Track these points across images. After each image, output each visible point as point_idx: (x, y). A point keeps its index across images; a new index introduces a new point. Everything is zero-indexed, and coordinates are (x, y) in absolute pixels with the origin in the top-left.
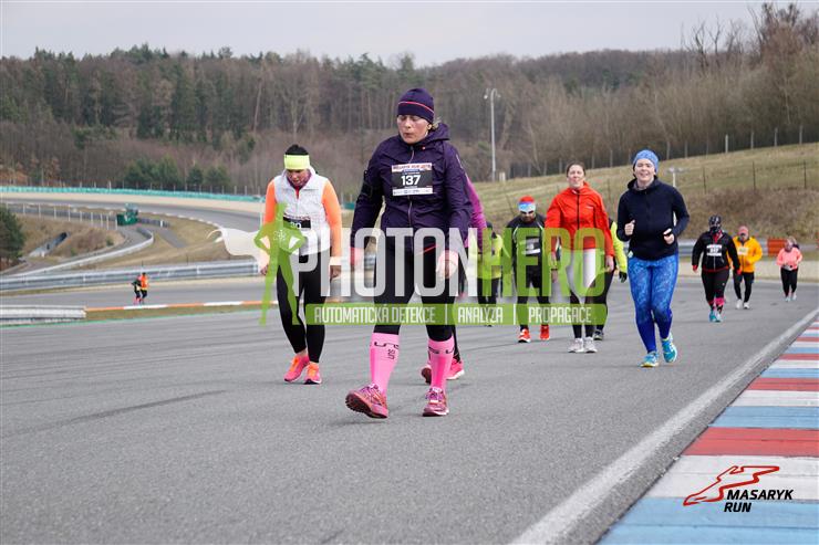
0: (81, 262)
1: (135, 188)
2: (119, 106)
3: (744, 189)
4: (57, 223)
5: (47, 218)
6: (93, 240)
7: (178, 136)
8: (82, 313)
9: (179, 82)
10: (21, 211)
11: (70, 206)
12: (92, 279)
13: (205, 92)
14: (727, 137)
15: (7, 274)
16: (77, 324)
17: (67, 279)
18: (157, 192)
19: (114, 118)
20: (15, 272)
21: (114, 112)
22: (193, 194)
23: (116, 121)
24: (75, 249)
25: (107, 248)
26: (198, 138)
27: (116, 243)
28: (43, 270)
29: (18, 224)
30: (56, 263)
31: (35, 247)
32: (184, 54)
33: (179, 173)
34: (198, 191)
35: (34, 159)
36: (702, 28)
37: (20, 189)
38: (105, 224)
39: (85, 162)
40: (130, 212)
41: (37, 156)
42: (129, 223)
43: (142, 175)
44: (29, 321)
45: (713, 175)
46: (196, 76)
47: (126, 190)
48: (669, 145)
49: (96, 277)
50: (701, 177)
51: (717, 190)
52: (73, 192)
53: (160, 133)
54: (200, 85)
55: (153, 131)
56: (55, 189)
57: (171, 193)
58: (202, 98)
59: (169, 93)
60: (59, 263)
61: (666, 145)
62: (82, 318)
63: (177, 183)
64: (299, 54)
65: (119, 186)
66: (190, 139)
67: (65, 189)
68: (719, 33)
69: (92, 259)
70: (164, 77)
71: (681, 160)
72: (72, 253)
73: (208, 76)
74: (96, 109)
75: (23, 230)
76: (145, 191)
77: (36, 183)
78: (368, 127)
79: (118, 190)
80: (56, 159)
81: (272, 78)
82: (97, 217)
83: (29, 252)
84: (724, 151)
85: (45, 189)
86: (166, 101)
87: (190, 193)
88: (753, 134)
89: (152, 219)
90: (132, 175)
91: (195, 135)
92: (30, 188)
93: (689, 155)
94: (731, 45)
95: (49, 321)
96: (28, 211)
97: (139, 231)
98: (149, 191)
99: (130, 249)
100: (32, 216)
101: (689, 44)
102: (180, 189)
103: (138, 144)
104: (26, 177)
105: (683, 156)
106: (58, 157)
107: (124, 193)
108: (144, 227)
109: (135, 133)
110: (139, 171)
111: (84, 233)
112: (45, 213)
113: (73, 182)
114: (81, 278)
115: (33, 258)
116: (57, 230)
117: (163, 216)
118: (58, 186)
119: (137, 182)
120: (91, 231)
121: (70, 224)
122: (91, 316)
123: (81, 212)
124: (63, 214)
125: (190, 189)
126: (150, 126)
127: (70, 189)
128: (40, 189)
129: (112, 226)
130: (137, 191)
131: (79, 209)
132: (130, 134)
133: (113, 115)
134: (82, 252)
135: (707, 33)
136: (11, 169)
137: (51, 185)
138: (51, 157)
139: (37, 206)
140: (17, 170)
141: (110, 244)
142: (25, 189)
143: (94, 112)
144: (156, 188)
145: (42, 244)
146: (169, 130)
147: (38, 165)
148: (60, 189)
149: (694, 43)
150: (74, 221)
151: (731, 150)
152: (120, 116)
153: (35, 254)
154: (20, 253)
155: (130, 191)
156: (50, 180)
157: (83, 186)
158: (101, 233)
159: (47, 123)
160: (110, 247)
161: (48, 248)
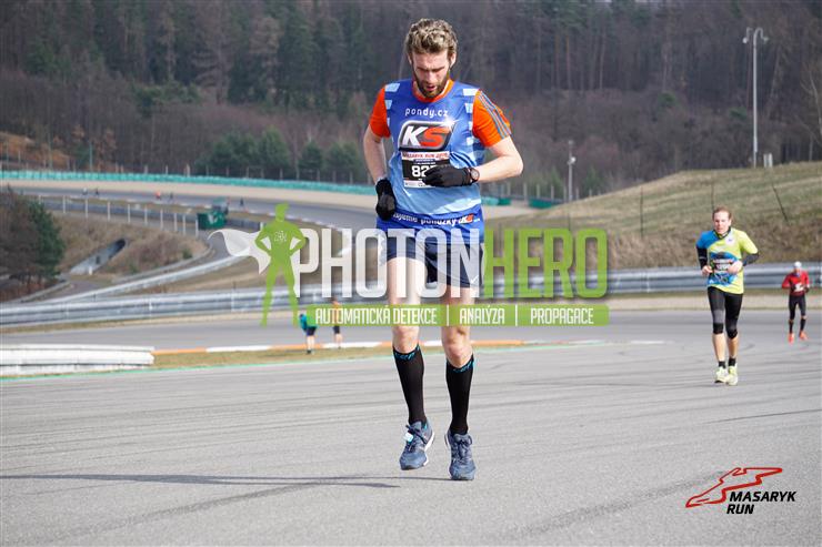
0: (145, 283)
1: (223, 175)
2: (201, 54)
4: (110, 225)
5: (96, 217)
6: (163, 250)
7: (287, 100)
8: (148, 358)
9: (290, 19)
10: (59, 208)
11: (130, 200)
12: (162, 308)
13: (328, 35)
15: (39, 299)
16: (141, 374)
17: (125, 307)
18: (255, 181)
19: (195, 72)
20: (50, 296)
21: (195, 62)
22: (308, 183)
23: (199, 77)
24: (137, 264)
25: (183, 262)
26: (317, 102)
27: (196, 256)
28: (92, 293)
29: (55, 226)
30: (110, 283)
31: (79, 260)
33: (288, 154)
34: (314, 178)
35: (80, 132)
37: (59, 174)
38: (180, 228)
39: (153, 136)
40: (216, 209)
41: (84, 127)
42: (215, 225)
43: (234, 156)
44: (71, 369)
46: (316, 12)
47: (212, 178)
49: (168, 304)
52: (134, 181)
53: (261, 94)
54: (320, 24)
55: (251, 92)
56: (108, 175)
57: (275, 181)
58: (323, 44)
59: (274, 36)
60: (114, 284)
62: (147, 365)
63: (285, 168)
65: (200, 171)
67: (123, 176)
69: (161, 278)
70: (268, 12)
72: (131, 270)
73: (332, 11)
74: (168, 59)
75: (62, 236)
76: (238, 179)
77: (80, 165)
78: (566, 88)
79: (200, 177)
80: (109, 132)
82: (169, 218)
83: (70, 267)
85: (95, 175)
86: (271, 47)
87: (303, 182)
89: (248, 220)
90: (220, 155)
91: (311, 99)
92: (73, 174)
95: (100, 369)
96: (70, 208)
100: (74, 215)
102: (290, 177)
103: (228, 110)
104: (67, 157)
106: (114, 128)
107: (208, 182)
109: (225, 94)
110: (231, 150)
111: (150, 240)
112: (93, 211)
113: (135, 167)
114: (146, 305)
115: (76, 276)
116: (111, 236)
117: (265, 216)
118: (113, 171)
119: (226, 166)
120: (161, 237)
121: (129, 227)
122: (161, 362)
124: (120, 212)
125: (304, 177)
126: (247, 85)
127: (131, 175)
128: (87, 175)
129: (191, 230)
130: (228, 180)
131: (143, 205)
132: (218, 97)
133: (194, 67)
136: (46, 146)
137: (104, 170)
138: (103, 128)
139: (83, 201)
140: (54, 147)
141: (187, 256)
142: (66, 175)
143: (166, 63)
144: (255, 174)
145: (89, 256)
146: (274, 91)
147: (85, 140)
148: (116, 176)
150: (136, 222)
152: (204, 70)
153: (79, 269)
154: (57, 268)
155: (217, 178)
156: (101, 163)
157: (150, 172)
158: (174, 239)
159: (97, 78)
160: (188, 261)
161: (98, 261)
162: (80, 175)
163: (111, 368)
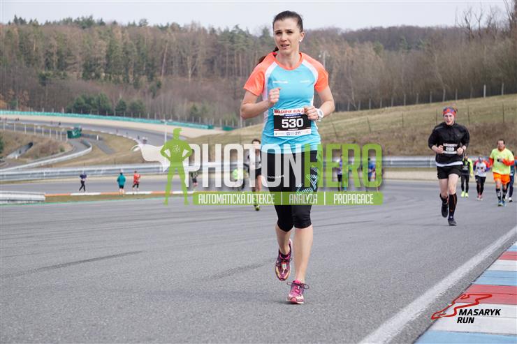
0: (42, 163)
1: (79, 113)
2: (70, 57)
3: (496, 122)
4: (26, 136)
5: (19, 132)
6: (51, 148)
7: (110, 78)
8: (43, 198)
9: (111, 41)
10: (2, 127)
11: (36, 124)
12: (49, 175)
13: (129, 49)
14: (485, 87)
16: (40, 205)
17: (32, 174)
18: (95, 116)
19: (67, 65)
21: (66, 60)
22: (119, 118)
23: (69, 67)
24: (38, 154)
25: (60, 154)
26: (124, 80)
27: (67, 151)
28: (17, 167)
30: (25, 163)
31: (11, 152)
32: (115, 23)
33: (110, 104)
34: (123, 116)
35: (12, 92)
36: (470, 12)
37: (1, 112)
38: (59, 137)
39: (47, 94)
40: (76, 129)
41: (14, 90)
42: (76, 137)
43: (84, 104)
44: (6, 202)
45: (475, 113)
46: (123, 38)
47: (74, 115)
48: (444, 91)
49: (52, 173)
50: (466, 113)
51: (477, 122)
52: (38, 115)
53: (98, 76)
54: (125, 44)
55: (93, 74)
56: (25, 113)
57: (104, 117)
58: (127, 53)
59: (104, 49)
60: (28, 163)
61: (442, 91)
62: (42, 201)
63: (109, 110)
64: (193, 24)
65: (68, 111)
66: (117, 81)
67: (32, 113)
68: (481, 15)
69: (50, 161)
70: (101, 38)
71: (453, 102)
72: (36, 157)
73: (131, 38)
74: (54, 59)
75: (3, 140)
76: (86, 115)
77: (12, 108)
78: (240, 76)
79: (69, 114)
80: (26, 92)
81: (175, 39)
82: (54, 133)
83: (7, 155)
84: (482, 96)
85: (19, 112)
86: (103, 54)
87: (117, 117)
88: (503, 85)
89: (91, 134)
90: (78, 104)
91: (121, 78)
92: (8, 112)
93: (459, 99)
94: (489, 24)
95: (19, 202)
96: (7, 128)
97: (82, 142)
98: (90, 115)
99: (76, 155)
100: (8, 131)
101: (461, 23)
102: (111, 114)
103: (82, 83)
104: (6, 104)
105: (454, 99)
106: (28, 90)
107: (73, 116)
108: (86, 140)
109: (81, 76)
110: (83, 101)
111: (45, 143)
112: (18, 129)
113: (39, 109)
114: (42, 173)
115: (9, 159)
116: (26, 141)
117: (99, 133)
118: (28, 111)
119: (81, 109)
120: (50, 142)
121: (34, 137)
122: (49, 200)
123: (43, 129)
124: (30, 129)
125: (118, 115)
126: (92, 71)
127: (36, 113)
128: (15, 112)
129: (64, 139)
130: (82, 115)
131: (41, 127)
132: (78, 77)
133: (66, 63)
134: (43, 156)
135: (473, 15)
137: (23, 110)
138: (23, 90)
139: (13, 124)
141: (62, 151)
142: (5, 112)
143: (53, 61)
144: (95, 113)
145: (16, 150)
146: (104, 74)
147: (14, 96)
148: (29, 113)
149: (464, 22)
150: (39, 135)
151: (487, 95)
152: (71, 64)
153: (11, 156)
155: (77, 115)
156: (22, 106)
157: (45, 111)
158: (56, 143)
159: (20, 67)
160: (63, 153)
161: (20, 152)
162: (12, 112)
163: (25, 202)
